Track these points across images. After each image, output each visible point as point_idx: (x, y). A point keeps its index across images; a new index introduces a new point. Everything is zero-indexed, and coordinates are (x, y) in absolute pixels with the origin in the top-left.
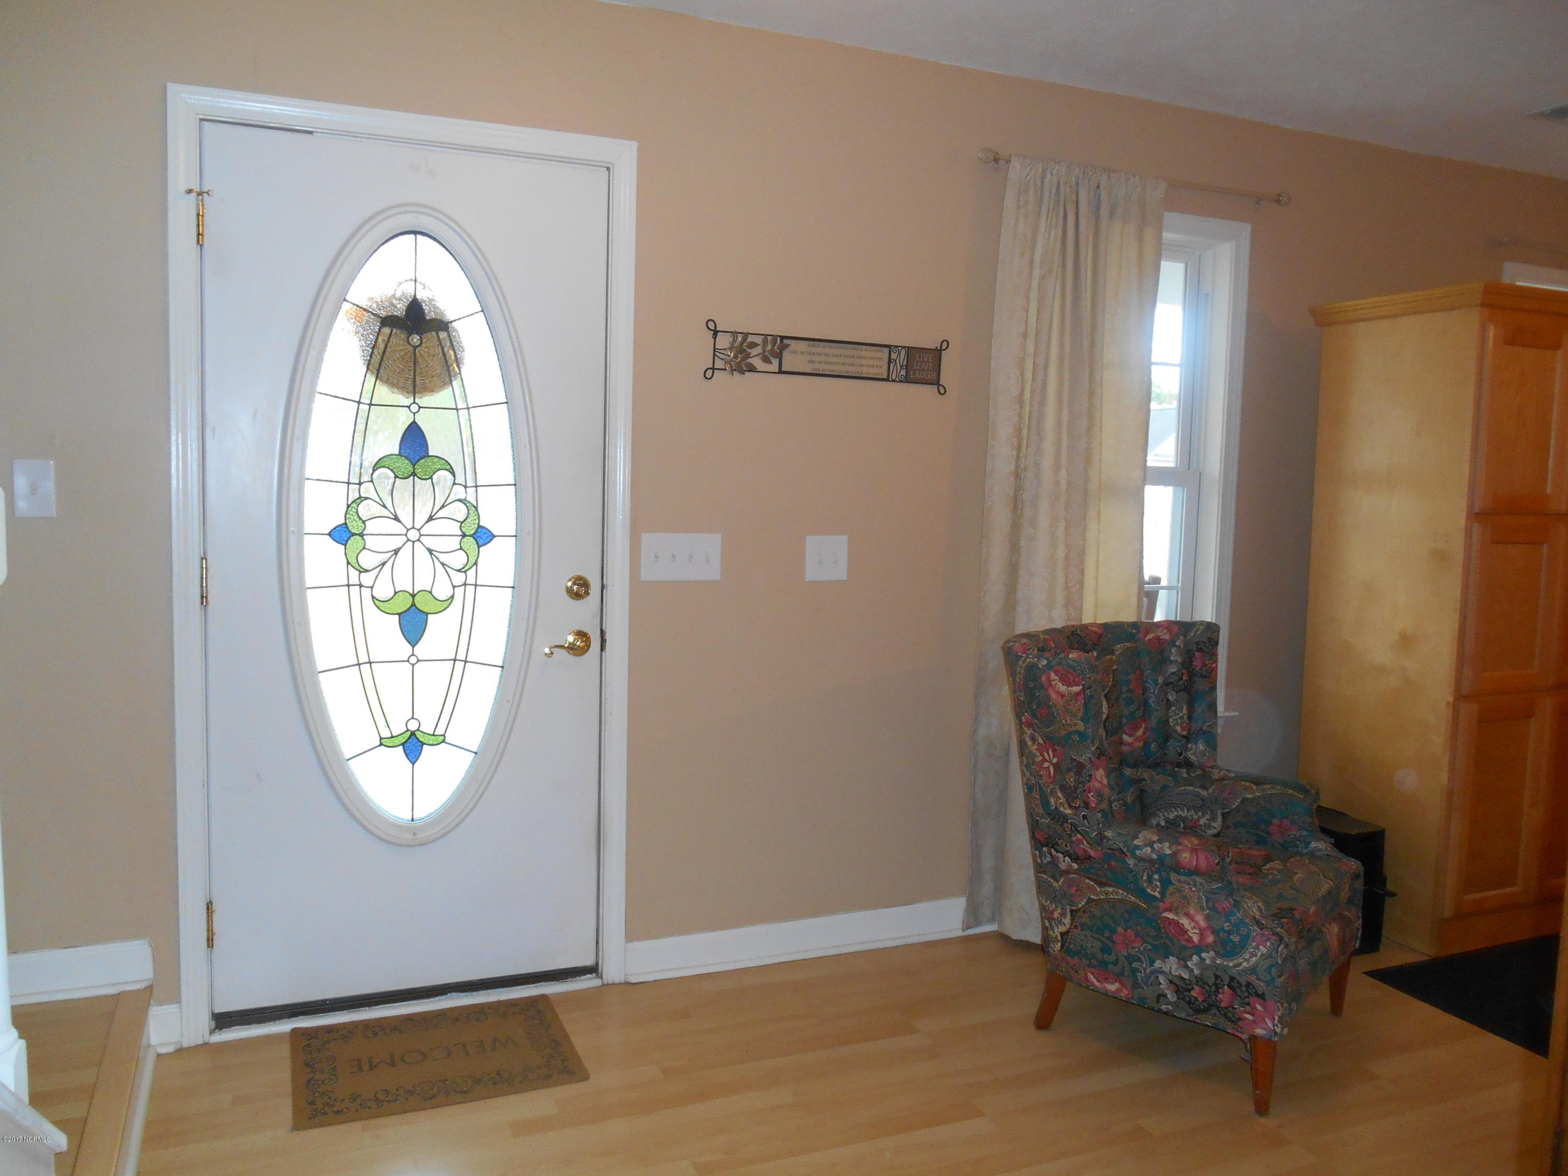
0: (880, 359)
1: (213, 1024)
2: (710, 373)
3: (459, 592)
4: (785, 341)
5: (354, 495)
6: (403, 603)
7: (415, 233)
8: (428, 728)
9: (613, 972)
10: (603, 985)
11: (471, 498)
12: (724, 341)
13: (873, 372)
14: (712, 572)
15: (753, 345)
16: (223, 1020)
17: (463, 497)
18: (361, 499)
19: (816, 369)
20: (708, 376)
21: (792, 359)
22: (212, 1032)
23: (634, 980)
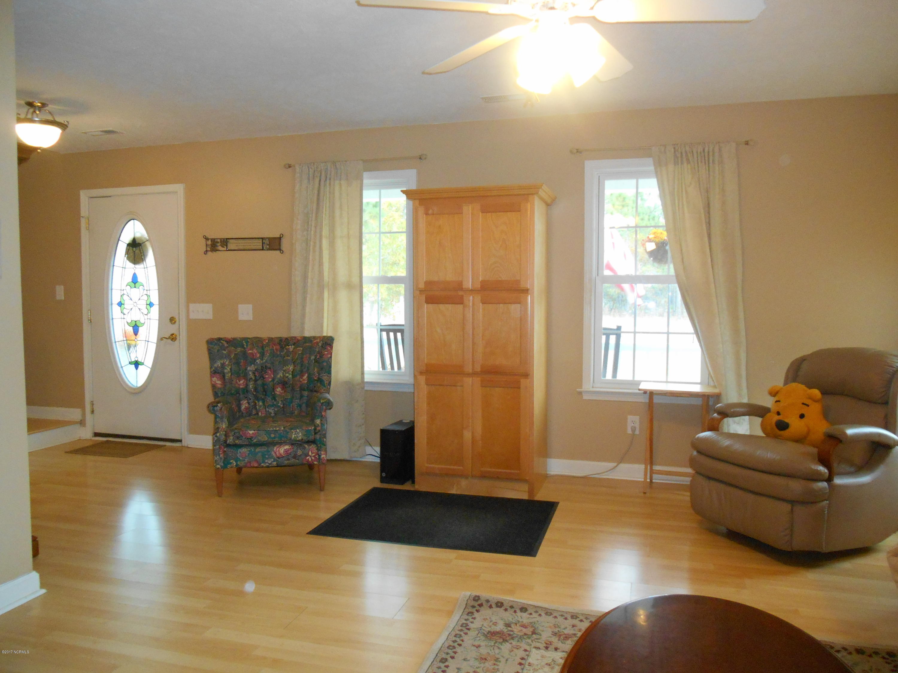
0: (260, 243)
1: (93, 435)
2: (206, 252)
3: (146, 320)
4: (228, 240)
5: (122, 293)
6: (134, 324)
7: (134, 219)
8: (140, 360)
9: (184, 443)
10: (182, 446)
11: (148, 294)
12: (209, 242)
13: (258, 247)
14: (210, 316)
15: (218, 242)
16: (96, 434)
17: (146, 294)
18: (124, 294)
19: (239, 248)
20: (205, 253)
21: (231, 246)
22: (93, 437)
23: (189, 446)
